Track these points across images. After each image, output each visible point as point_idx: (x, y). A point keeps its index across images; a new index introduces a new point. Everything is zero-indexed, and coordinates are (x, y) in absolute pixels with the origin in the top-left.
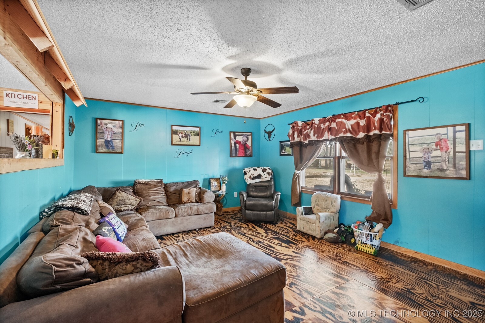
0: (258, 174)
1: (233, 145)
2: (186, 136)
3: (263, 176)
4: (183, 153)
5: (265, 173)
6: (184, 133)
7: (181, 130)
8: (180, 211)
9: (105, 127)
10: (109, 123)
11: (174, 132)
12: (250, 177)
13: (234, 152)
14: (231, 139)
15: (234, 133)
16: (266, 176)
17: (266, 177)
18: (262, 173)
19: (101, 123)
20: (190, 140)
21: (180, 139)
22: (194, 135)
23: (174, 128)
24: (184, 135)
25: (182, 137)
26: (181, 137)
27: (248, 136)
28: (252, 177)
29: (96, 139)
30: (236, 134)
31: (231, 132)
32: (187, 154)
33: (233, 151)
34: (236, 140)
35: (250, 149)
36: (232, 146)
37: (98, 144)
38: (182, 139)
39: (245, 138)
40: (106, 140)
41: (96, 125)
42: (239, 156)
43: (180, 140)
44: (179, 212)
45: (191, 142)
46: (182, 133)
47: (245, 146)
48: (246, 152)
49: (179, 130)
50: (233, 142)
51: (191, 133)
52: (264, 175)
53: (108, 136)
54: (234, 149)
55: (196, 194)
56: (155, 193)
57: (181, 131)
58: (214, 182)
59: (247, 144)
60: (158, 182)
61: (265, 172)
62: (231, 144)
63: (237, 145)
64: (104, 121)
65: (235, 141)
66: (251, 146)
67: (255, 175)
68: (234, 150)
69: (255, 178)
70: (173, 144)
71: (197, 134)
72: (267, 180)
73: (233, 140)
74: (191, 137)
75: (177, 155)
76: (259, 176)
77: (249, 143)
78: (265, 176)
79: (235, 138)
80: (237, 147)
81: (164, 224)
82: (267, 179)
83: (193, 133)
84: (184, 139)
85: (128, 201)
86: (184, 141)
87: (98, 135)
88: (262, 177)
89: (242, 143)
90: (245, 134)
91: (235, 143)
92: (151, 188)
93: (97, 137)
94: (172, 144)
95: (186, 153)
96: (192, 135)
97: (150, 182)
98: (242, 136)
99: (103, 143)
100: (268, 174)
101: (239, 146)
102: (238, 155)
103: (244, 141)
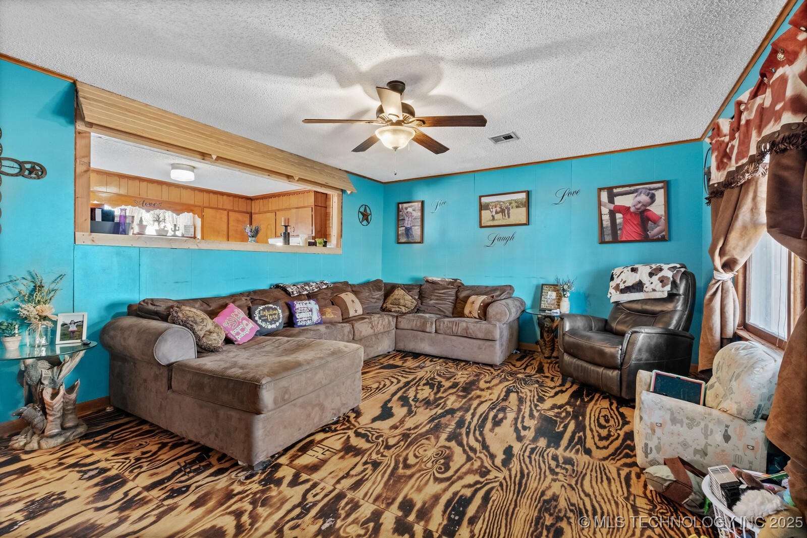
0: (638, 280)
1: (606, 218)
2: (502, 211)
3: (648, 287)
4: (499, 239)
5: (655, 279)
6: (499, 206)
7: (494, 202)
8: (442, 325)
9: (406, 211)
10: (409, 207)
11: (482, 207)
12: (617, 288)
13: (608, 231)
14: (600, 204)
15: (610, 190)
16: (656, 285)
17: (654, 290)
18: (646, 279)
19: (402, 208)
20: (509, 217)
21: (492, 216)
22: (517, 207)
23: (484, 200)
24: (499, 209)
25: (497, 213)
26: (494, 213)
27: (653, 192)
28: (622, 286)
29: (398, 227)
30: (615, 191)
31: (600, 190)
32: (505, 241)
33: (604, 230)
34: (616, 206)
35: (662, 222)
36: (603, 218)
37: (400, 233)
38: (497, 217)
39: (644, 198)
40: (406, 228)
41: (398, 211)
42: (624, 239)
43: (493, 219)
44: (440, 326)
45: (512, 220)
46: (496, 207)
47: (643, 217)
48: (645, 229)
49: (492, 203)
50: (605, 211)
51: (510, 204)
52: (652, 283)
53: (407, 224)
54: (610, 225)
55: (480, 305)
56: (440, 296)
57: (494, 204)
58: (550, 293)
59: (649, 210)
60: (450, 283)
61: (654, 277)
62: (600, 215)
63: (619, 216)
64: (405, 205)
65: (612, 206)
66: (663, 213)
67: (630, 283)
68: (610, 229)
69: (628, 290)
70: (483, 225)
71: (522, 205)
72: (658, 297)
73: (605, 206)
74: (511, 211)
75: (489, 243)
76: (638, 287)
77: (658, 208)
78: (653, 286)
79: (611, 201)
80: (618, 221)
81: (421, 339)
82: (658, 295)
83: (514, 205)
84: (499, 216)
85: (402, 301)
86: (500, 219)
87: (400, 223)
88: (645, 289)
89: (632, 209)
90: (643, 188)
91: (612, 214)
92: (437, 290)
93: (398, 225)
94: (481, 227)
95: (504, 239)
96: (512, 208)
97: (440, 282)
98: (635, 194)
99: (404, 232)
100: (662, 281)
101: (624, 218)
102: (621, 238)
103: (641, 205)
